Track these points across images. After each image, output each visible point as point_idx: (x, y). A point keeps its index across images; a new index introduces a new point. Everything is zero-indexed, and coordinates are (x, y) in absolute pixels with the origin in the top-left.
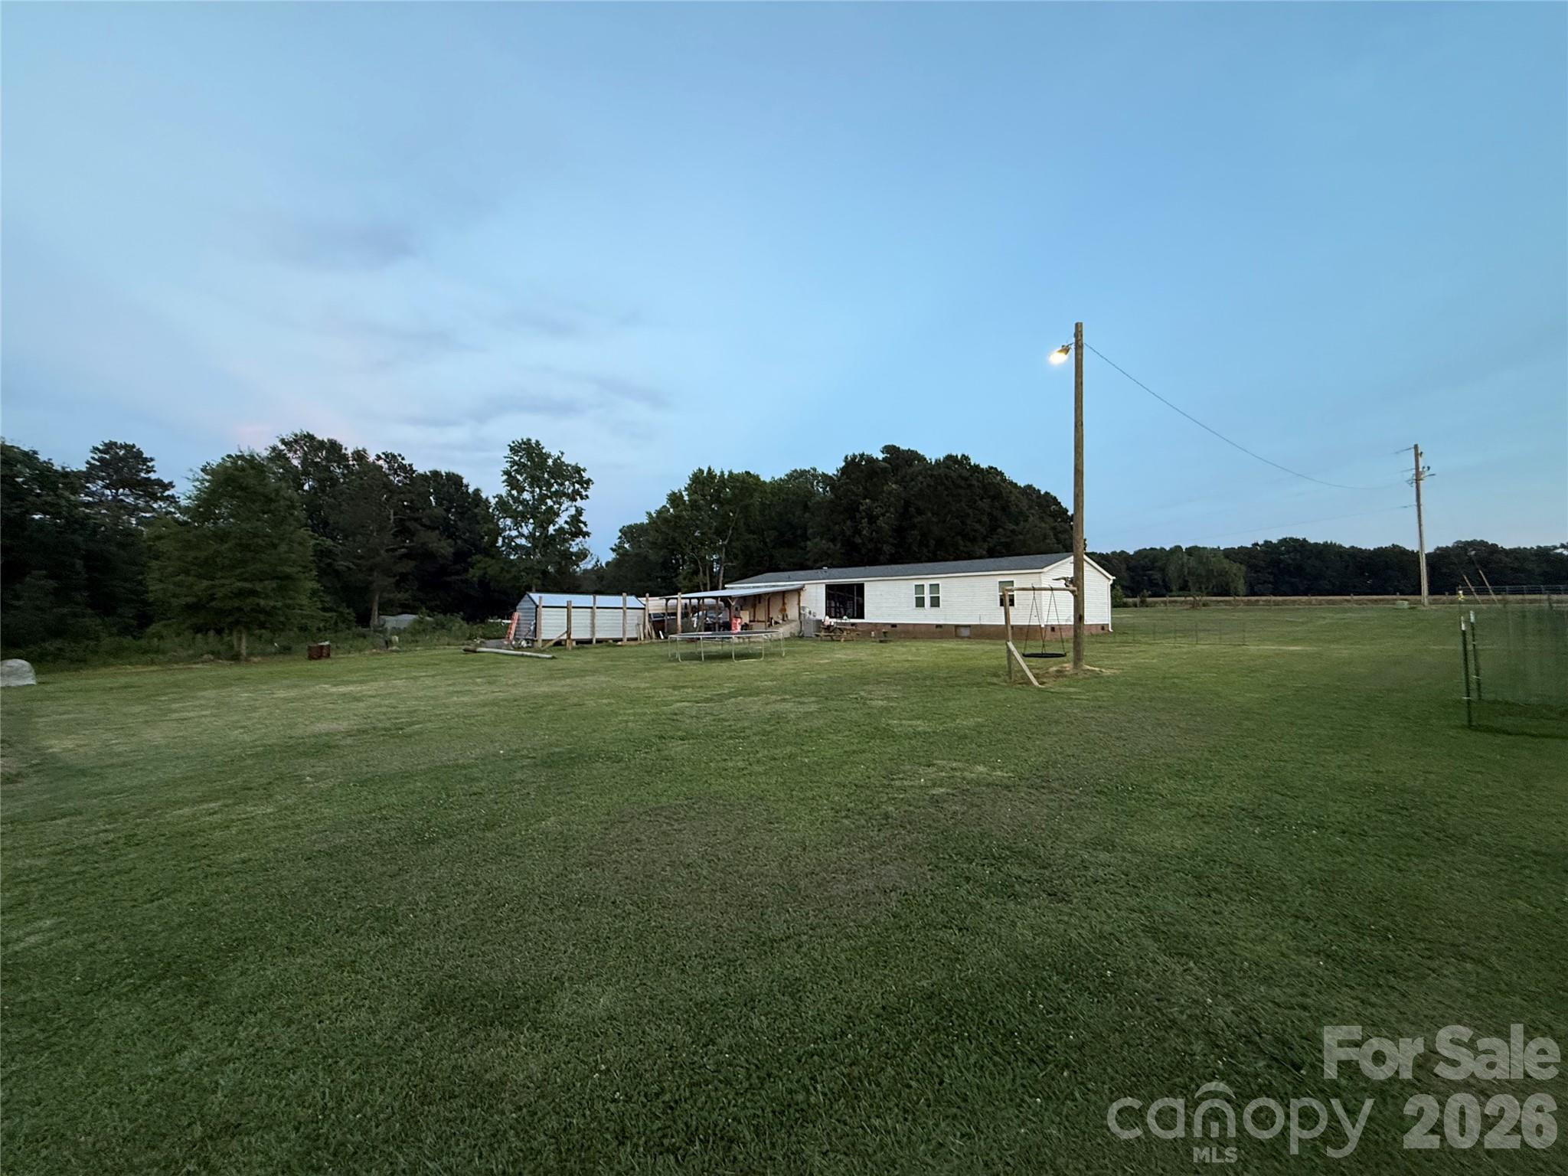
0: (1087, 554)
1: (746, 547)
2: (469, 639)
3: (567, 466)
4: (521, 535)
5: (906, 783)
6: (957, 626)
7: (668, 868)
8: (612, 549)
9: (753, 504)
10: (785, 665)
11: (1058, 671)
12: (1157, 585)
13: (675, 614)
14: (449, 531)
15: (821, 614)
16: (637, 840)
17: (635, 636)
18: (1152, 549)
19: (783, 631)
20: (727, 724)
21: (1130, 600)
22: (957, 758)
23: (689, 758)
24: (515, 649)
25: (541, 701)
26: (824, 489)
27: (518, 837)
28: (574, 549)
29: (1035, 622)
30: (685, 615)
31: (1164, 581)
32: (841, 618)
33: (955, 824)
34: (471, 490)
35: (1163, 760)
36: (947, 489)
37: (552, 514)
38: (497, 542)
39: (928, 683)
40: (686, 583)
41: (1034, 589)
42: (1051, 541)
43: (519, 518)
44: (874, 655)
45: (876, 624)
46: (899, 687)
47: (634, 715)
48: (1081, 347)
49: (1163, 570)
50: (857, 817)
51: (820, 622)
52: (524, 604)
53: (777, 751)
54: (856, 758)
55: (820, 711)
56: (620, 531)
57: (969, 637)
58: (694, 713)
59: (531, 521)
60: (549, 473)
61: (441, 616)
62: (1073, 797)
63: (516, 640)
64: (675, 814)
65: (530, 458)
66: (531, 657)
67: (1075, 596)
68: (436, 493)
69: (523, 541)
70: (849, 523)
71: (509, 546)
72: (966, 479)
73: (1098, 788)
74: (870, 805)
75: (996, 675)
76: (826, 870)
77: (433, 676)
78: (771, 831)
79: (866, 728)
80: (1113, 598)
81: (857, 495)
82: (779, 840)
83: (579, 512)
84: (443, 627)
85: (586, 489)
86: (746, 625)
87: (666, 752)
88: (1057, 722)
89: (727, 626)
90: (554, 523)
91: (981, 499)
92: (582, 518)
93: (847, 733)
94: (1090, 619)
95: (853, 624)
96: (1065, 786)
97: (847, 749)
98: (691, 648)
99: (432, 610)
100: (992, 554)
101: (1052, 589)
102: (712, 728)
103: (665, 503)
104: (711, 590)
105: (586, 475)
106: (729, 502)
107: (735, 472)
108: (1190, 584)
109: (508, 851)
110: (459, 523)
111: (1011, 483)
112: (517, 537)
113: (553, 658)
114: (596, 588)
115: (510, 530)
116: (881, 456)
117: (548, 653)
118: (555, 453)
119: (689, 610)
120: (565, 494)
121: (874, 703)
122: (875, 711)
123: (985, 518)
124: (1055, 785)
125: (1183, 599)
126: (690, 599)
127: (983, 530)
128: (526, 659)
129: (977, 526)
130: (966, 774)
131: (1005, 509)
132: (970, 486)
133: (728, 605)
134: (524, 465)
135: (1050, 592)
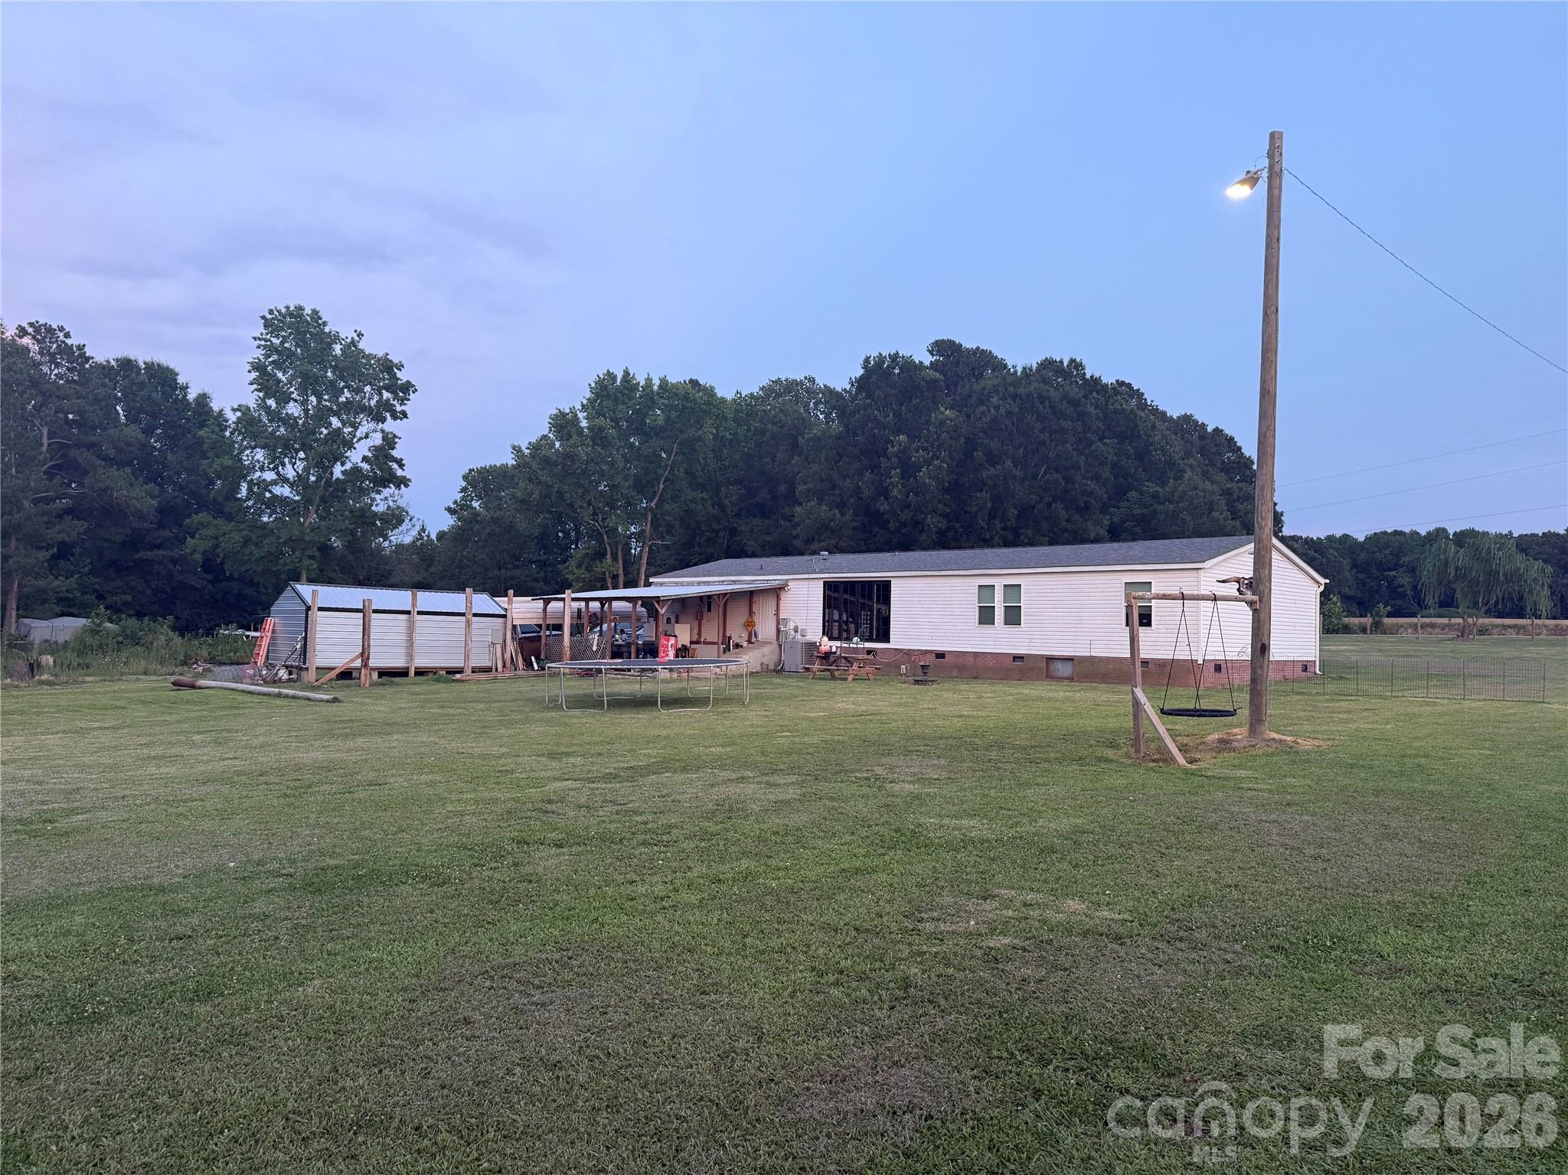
0: (1283, 540)
1: (689, 512)
2: (184, 663)
3: (369, 357)
4: (283, 480)
5: (942, 926)
6: (1050, 659)
7: (518, 1070)
8: (449, 510)
9: (699, 439)
10: (749, 719)
11: (1220, 741)
12: (1403, 596)
13: (559, 627)
14: (149, 469)
15: (814, 632)
16: (467, 1021)
17: (488, 664)
18: (1396, 533)
19: (749, 659)
20: (638, 818)
21: (1355, 621)
22: (1036, 885)
23: (569, 878)
24: (266, 683)
25: (308, 777)
26: (828, 416)
27: (253, 1014)
28: (380, 507)
29: (1182, 655)
30: (577, 629)
31: (1414, 588)
32: (849, 639)
33: (1024, 1000)
34: (192, 396)
35: (1388, 896)
36: (1041, 418)
37: (340, 444)
38: (237, 489)
39: (993, 755)
40: (581, 573)
41: (1183, 597)
42: (1221, 514)
43: (279, 450)
44: (904, 705)
45: (908, 653)
46: (943, 762)
47: (477, 802)
48: (1280, 175)
49: (1412, 570)
50: (854, 984)
51: (812, 646)
52: (284, 603)
53: (726, 867)
54: (859, 882)
55: (803, 799)
56: (465, 478)
57: (1071, 679)
58: (583, 800)
59: (302, 455)
60: (335, 369)
61: (132, 623)
62: (1229, 957)
63: (269, 666)
64: (536, 975)
65: (301, 342)
66: (294, 697)
67: (1255, 611)
68: (126, 399)
69: (285, 491)
70: (868, 475)
71: (260, 498)
72: (1075, 403)
73: (1274, 942)
74: (878, 965)
75: (1113, 745)
76: (793, 1075)
77: (115, 728)
78: (702, 1007)
79: (883, 830)
80: (1325, 615)
81: (885, 427)
82: (716, 1023)
83: (390, 441)
84: (137, 642)
85: (403, 401)
86: (685, 648)
87: (529, 869)
88: (1213, 828)
89: (651, 650)
90: (341, 458)
91: (1101, 439)
92: (395, 453)
93: (848, 838)
94: (1278, 651)
95: (869, 652)
96: (1218, 938)
97: (846, 865)
98: (585, 687)
99: (115, 610)
100: (1115, 534)
101: (1215, 599)
102: (613, 827)
103: (546, 432)
104: (625, 587)
105: (402, 376)
106: (658, 432)
107: (673, 379)
108: (1458, 595)
109: (237, 1038)
110: (170, 456)
111: (1155, 411)
112: (274, 483)
113: (335, 700)
114: (417, 578)
115: (262, 469)
116: (927, 360)
117: (326, 691)
118: (347, 333)
119: (585, 621)
120: (363, 409)
121: (897, 787)
122: (898, 800)
123: (1106, 473)
124: (1201, 935)
125: (1445, 621)
126: (587, 600)
127: (1100, 492)
128: (285, 702)
129: (1092, 485)
130: (1049, 913)
131: (1141, 456)
132: (1082, 416)
133: (653, 614)
134: (291, 354)
135: (1210, 604)
